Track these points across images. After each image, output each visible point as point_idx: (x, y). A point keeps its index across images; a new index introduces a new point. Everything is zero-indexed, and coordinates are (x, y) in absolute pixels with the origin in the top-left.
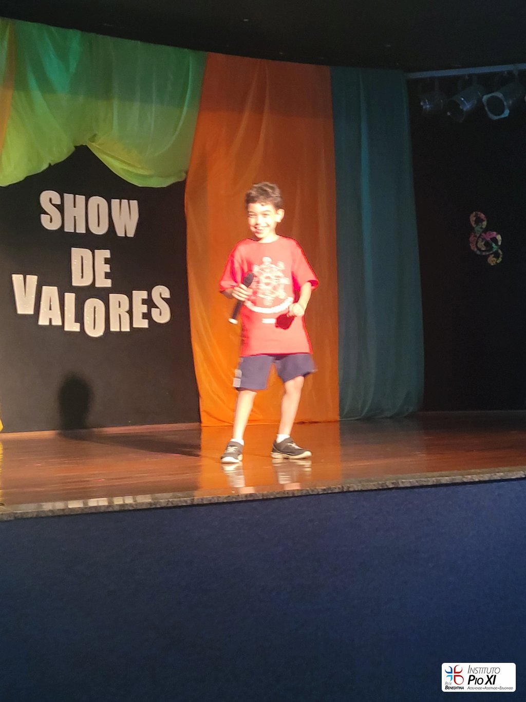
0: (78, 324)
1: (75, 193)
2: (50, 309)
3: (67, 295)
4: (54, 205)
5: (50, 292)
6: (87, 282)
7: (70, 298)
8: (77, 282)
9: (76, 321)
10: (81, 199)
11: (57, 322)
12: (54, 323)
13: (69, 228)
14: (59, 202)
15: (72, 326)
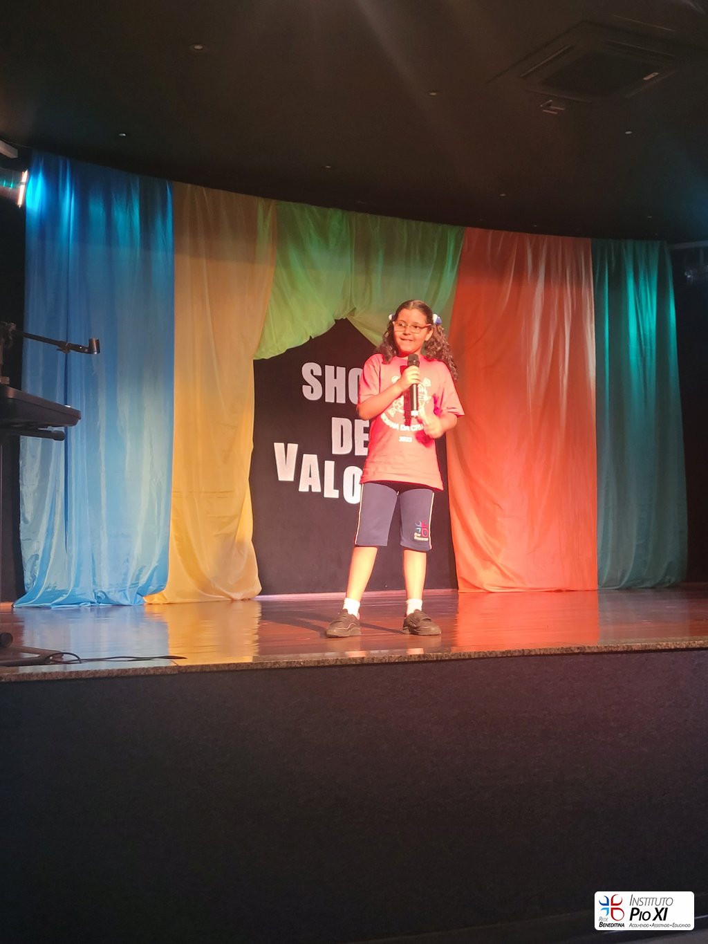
0: (337, 491)
1: (336, 365)
2: (310, 476)
3: (327, 463)
4: (315, 376)
5: (311, 460)
6: (346, 450)
7: (330, 466)
8: (336, 450)
9: (335, 488)
10: (341, 371)
11: (317, 489)
12: (313, 490)
13: (329, 399)
14: (320, 374)
15: (331, 493)
